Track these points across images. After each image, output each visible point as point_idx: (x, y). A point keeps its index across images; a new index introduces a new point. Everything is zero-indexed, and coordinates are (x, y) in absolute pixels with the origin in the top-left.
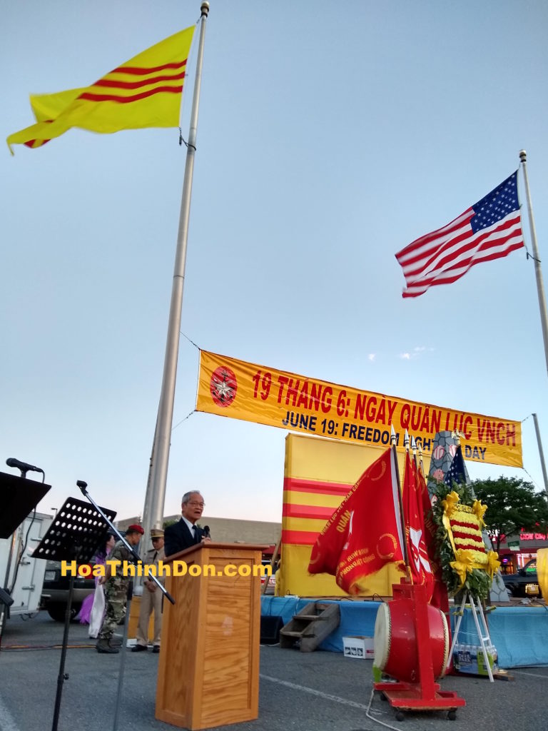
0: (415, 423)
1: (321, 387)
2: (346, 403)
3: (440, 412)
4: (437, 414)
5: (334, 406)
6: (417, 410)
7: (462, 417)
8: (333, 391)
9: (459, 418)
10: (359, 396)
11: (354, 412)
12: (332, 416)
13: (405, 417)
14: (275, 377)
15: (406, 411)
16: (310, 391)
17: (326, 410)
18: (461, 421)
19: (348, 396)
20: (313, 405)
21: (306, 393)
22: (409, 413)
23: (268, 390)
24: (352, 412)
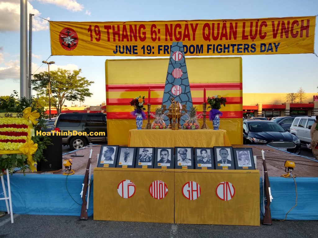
0: (216, 35)
1: (136, 26)
2: (157, 32)
3: (236, 24)
4: (234, 25)
5: (148, 35)
6: (216, 26)
7: (257, 23)
8: (146, 27)
9: (254, 24)
10: (166, 25)
11: (164, 37)
12: (148, 42)
13: (207, 32)
14: (102, 27)
15: (207, 28)
16: (128, 30)
17: (143, 39)
18: (257, 26)
19: (158, 27)
20: (133, 38)
21: (126, 32)
22: (209, 29)
23: (100, 35)
24: (163, 37)
